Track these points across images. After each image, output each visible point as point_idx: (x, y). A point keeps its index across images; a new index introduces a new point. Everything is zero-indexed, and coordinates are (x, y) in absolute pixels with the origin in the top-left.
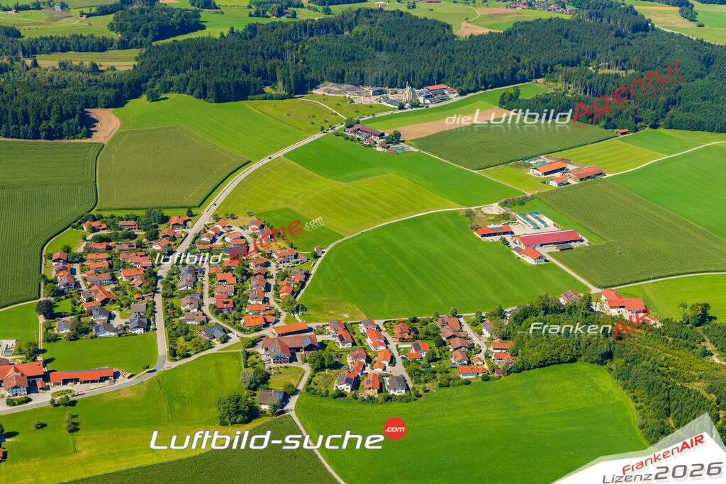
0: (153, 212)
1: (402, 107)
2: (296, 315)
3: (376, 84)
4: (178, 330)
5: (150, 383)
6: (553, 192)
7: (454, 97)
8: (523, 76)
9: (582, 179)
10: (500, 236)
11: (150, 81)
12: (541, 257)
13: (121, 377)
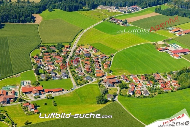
0: (59, 44)
1: (125, 13)
2: (110, 73)
3: (116, 6)
4: (77, 78)
5: (73, 92)
6: (178, 38)
7: (140, 9)
8: (161, 3)
9: (186, 34)
10: (165, 51)
11: (48, 6)
12: (179, 57)
13: (64, 91)
